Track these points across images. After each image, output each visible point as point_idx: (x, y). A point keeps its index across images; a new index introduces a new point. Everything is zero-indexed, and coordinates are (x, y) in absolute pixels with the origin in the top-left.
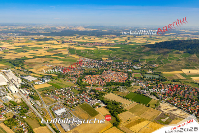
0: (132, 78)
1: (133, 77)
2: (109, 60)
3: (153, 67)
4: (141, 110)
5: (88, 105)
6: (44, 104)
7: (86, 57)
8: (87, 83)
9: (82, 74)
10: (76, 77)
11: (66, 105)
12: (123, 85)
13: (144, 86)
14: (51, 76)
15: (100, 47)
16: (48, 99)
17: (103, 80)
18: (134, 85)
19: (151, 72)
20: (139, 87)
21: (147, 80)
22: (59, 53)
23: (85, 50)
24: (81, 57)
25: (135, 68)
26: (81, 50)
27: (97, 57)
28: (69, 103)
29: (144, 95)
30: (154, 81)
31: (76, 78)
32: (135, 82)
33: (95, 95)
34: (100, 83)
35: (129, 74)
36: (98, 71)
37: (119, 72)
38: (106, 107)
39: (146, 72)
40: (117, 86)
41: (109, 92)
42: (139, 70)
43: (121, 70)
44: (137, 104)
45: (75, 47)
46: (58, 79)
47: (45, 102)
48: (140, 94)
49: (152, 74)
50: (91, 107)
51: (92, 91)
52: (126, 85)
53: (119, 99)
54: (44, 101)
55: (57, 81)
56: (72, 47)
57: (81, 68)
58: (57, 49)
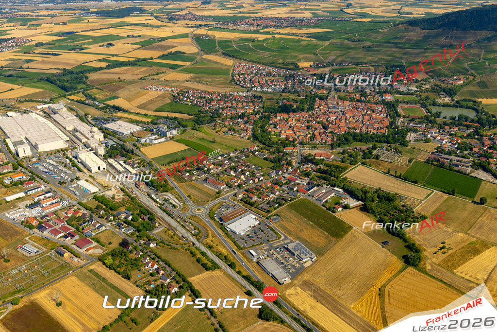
0: (401, 119)
1: (404, 117)
2: (318, 67)
3: (450, 86)
4: (465, 214)
5: (310, 202)
6: (189, 203)
7: (252, 61)
8: (283, 136)
9: (258, 112)
10: (246, 119)
11: (252, 205)
12: (385, 142)
13: (444, 142)
14: (176, 118)
15: (278, 30)
16: (193, 187)
17: (325, 128)
18: (416, 141)
19: (447, 100)
20: (431, 147)
21: (445, 124)
22: (173, 50)
23: (242, 39)
24: (236, 60)
25: (401, 90)
26: (231, 42)
27: (281, 61)
28: (255, 198)
29: (456, 168)
30: (465, 126)
31: (246, 123)
32: (415, 131)
33: (319, 174)
34: (318, 137)
35: (389, 109)
36: (302, 102)
37: (359, 104)
38: (364, 209)
39: (434, 101)
40: (371, 145)
41: (353, 162)
42: (412, 94)
43: (362, 95)
44: (446, 196)
45: (210, 33)
46: (197, 126)
47: (189, 196)
48: (442, 166)
49: (454, 106)
50: (323, 210)
51: (306, 160)
52: (395, 142)
53: (390, 184)
54: (186, 196)
55: (196, 134)
56: (202, 31)
57: (250, 94)
58: (163, 39)
